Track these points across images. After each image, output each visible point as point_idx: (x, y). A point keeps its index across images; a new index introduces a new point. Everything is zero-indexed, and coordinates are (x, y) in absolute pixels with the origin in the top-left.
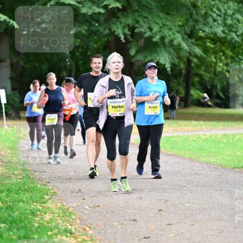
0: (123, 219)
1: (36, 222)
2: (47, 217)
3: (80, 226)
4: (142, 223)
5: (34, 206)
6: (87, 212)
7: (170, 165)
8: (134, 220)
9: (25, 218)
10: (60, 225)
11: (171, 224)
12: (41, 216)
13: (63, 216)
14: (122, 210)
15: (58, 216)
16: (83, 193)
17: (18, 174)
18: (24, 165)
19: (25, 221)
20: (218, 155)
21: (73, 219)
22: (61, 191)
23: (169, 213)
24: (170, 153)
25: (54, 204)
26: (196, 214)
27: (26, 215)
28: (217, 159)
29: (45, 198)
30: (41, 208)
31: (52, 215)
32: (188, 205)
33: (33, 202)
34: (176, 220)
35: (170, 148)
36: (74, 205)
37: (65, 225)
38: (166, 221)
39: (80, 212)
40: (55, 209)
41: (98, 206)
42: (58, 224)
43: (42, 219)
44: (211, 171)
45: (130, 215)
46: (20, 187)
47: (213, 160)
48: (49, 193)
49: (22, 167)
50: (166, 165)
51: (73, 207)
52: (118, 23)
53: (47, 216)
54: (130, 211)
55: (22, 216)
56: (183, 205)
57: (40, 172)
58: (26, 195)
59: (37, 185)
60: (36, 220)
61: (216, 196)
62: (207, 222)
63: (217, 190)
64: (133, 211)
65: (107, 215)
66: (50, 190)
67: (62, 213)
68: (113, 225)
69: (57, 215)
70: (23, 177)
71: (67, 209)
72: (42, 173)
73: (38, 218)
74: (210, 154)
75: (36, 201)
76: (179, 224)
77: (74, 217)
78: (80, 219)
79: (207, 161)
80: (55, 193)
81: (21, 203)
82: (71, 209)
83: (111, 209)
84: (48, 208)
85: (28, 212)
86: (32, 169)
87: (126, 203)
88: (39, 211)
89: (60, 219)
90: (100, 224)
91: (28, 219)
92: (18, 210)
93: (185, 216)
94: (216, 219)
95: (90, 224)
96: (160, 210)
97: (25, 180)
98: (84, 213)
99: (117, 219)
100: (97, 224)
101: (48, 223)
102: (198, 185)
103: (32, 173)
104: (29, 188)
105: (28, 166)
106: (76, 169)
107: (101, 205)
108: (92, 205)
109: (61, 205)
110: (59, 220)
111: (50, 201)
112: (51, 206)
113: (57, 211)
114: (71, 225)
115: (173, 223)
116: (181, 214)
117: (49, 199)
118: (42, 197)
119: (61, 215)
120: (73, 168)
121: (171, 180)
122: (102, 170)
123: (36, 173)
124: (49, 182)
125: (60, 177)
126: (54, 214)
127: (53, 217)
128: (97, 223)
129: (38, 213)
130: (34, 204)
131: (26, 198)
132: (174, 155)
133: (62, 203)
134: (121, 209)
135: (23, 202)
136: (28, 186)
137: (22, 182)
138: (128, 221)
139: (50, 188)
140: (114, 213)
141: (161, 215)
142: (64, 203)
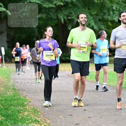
0: (65, 114)
1: (20, 116)
2: (26, 114)
3: (43, 118)
4: (75, 117)
6: (46, 111)
7: (90, 87)
8: (71, 115)
12: (22, 113)
13: (34, 113)
15: (31, 113)
17: (11, 92)
18: (14, 87)
19: (14, 116)
20: (115, 81)
21: (39, 115)
22: (33, 100)
23: (89, 112)
24: (89, 80)
25: (29, 107)
26: (103, 112)
28: (114, 84)
30: (23, 109)
32: (99, 107)
34: (93, 115)
35: (90, 78)
36: (40, 107)
37: (35, 118)
38: (87, 115)
39: (43, 111)
40: (30, 110)
42: (32, 117)
43: (23, 115)
44: (111, 90)
45: (69, 113)
46: (12, 98)
47: (112, 84)
48: (27, 101)
49: (13, 87)
50: (88, 87)
52: (61, 13)
53: (26, 113)
55: (13, 113)
56: (97, 107)
57: (22, 90)
58: (15, 102)
59: (21, 97)
61: (113, 103)
62: (109, 116)
63: (114, 100)
64: (70, 110)
66: (27, 99)
67: (34, 111)
69: (31, 112)
70: (14, 93)
71: (36, 109)
72: (23, 91)
73: (21, 114)
74: (110, 81)
75: (20, 105)
76: (94, 117)
77: (40, 114)
78: (43, 115)
79: (109, 84)
80: (30, 101)
81: (12, 106)
82: (38, 110)
83: (59, 109)
84: (26, 109)
85: (16, 111)
86: (18, 88)
87: (67, 106)
88: (21, 111)
89: (33, 115)
91: (16, 114)
92: (11, 110)
93: (97, 113)
94: (113, 114)
95: (48, 117)
96: (85, 110)
97: (14, 94)
99: (62, 115)
100: (52, 117)
101: (26, 117)
102: (104, 97)
103: (18, 90)
104: (16, 99)
105: (16, 87)
106: (41, 89)
107: (54, 107)
109: (33, 108)
110: (32, 115)
111: (27, 105)
114: (38, 118)
115: (91, 117)
116: (95, 112)
118: (23, 103)
119: (33, 113)
120: (39, 88)
121: (90, 94)
122: (54, 89)
123: (20, 91)
124: (27, 96)
125: (33, 93)
126: (29, 112)
127: (29, 113)
130: (19, 107)
131: (15, 104)
132: (92, 81)
134: (64, 109)
135: (13, 106)
136: (16, 98)
137: (13, 95)
138: (68, 116)
139: (27, 98)
140: (61, 111)
141: (85, 112)
142: (35, 106)
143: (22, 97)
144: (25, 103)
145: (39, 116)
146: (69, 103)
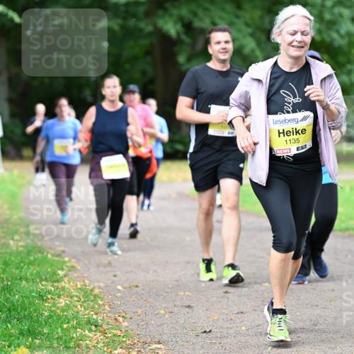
0: (173, 305)
1: (46, 309)
2: (62, 302)
3: (109, 315)
4: (201, 311)
5: (43, 285)
6: (119, 295)
8: (189, 307)
9: (30, 303)
10: (81, 313)
11: (242, 313)
12: (52, 301)
13: (85, 301)
14: (171, 292)
15: (77, 301)
16: (115, 267)
17: (20, 240)
18: (28, 226)
19: (30, 308)
21: (99, 305)
22: (82, 264)
23: (240, 297)
25: (72, 283)
27: (31, 299)
29: (59, 275)
30: (53, 289)
31: (69, 299)
32: (266, 284)
33: (41, 280)
34: (249, 306)
36: (102, 284)
37: (88, 314)
38: (235, 307)
39: (110, 295)
40: (73, 291)
41: (137, 286)
42: (78, 312)
43: (54, 305)
45: (182, 299)
46: (22, 258)
48: (65, 268)
49: (25, 229)
51: (99, 288)
53: (61, 300)
54: (183, 293)
55: (26, 301)
56: (260, 284)
58: (31, 270)
59: (47, 256)
60: (45, 306)
62: (295, 309)
64: (187, 293)
65: (150, 300)
66: (65, 262)
67: (83, 296)
68: (158, 314)
69: (76, 299)
70: (28, 243)
71: (92, 290)
73: (49, 303)
75: (46, 279)
76: (254, 312)
77: (101, 302)
78: (110, 305)
80: (73, 267)
81: (24, 282)
82: (97, 291)
83: (154, 290)
84: (63, 288)
85: (33, 294)
87: (177, 281)
88: (49, 293)
89: (81, 306)
90: (140, 312)
91: (34, 305)
92: (20, 293)
93: (263, 301)
94: (307, 304)
95: (123, 312)
96: (227, 292)
97: (30, 248)
98: (116, 297)
99: (163, 306)
100: (134, 313)
101: (63, 311)
104: (35, 260)
107: (140, 285)
108: (127, 285)
109: (82, 286)
110: (79, 307)
111: (66, 279)
112: (67, 286)
113: (77, 294)
114: (96, 314)
115: (244, 311)
116: (257, 298)
117: (65, 276)
118: (55, 273)
119: (82, 300)
124: (64, 252)
126: (72, 297)
127: (71, 302)
128: (134, 310)
129: (49, 296)
130: (43, 283)
131: (31, 274)
133: (84, 281)
134: (170, 290)
135: (27, 280)
136: (34, 258)
137: (26, 251)
138: (180, 308)
139: (66, 259)
140: (160, 296)
141: (228, 298)
142: (87, 282)
143: (49, 256)
144: (60, 272)
145: (99, 308)
146: (184, 272)
